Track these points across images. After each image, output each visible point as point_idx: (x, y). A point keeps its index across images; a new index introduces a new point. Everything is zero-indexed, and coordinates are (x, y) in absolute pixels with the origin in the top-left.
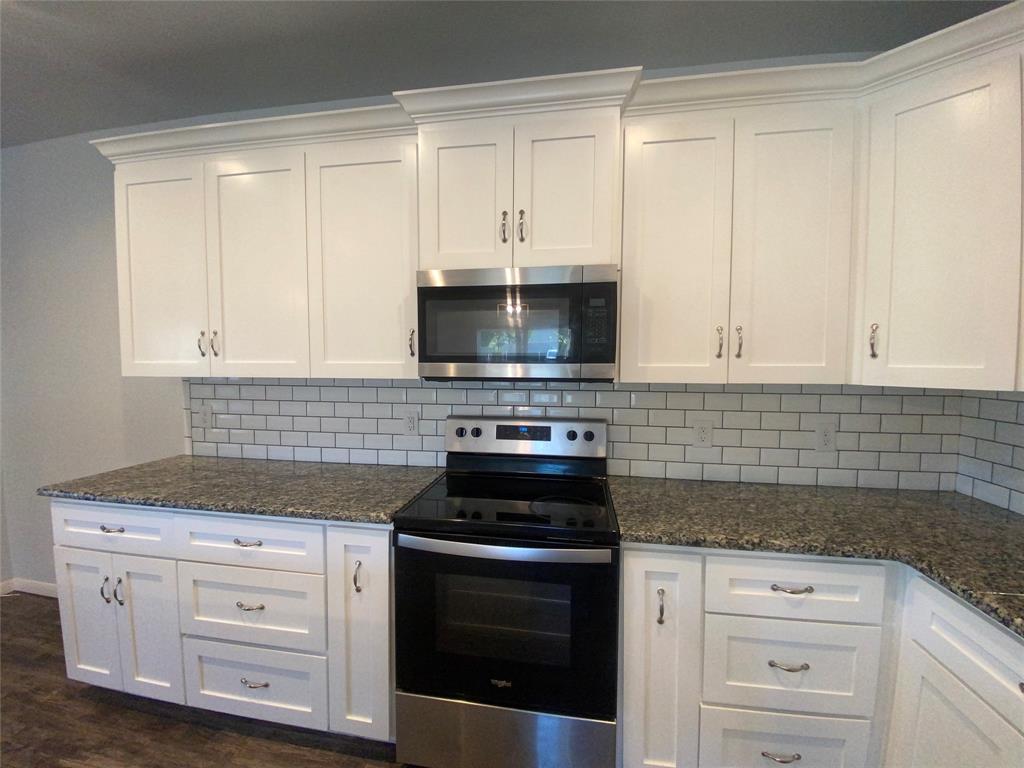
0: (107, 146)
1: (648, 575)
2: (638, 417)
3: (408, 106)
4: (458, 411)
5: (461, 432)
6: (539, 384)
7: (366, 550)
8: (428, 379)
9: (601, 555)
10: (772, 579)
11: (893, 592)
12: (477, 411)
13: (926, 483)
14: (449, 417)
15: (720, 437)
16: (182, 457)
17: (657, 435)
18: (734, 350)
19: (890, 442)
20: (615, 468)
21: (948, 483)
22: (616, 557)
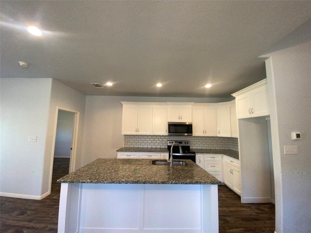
0: (122, 102)
1: (199, 157)
2: (193, 140)
3: (168, 103)
5: (170, 143)
7: (166, 156)
9: (194, 155)
10: (211, 156)
11: (222, 157)
13: (228, 149)
15: (204, 143)
16: (123, 147)
17: (196, 143)
18: (205, 132)
19: (223, 144)
20: (191, 148)
21: (230, 149)
22: (195, 155)
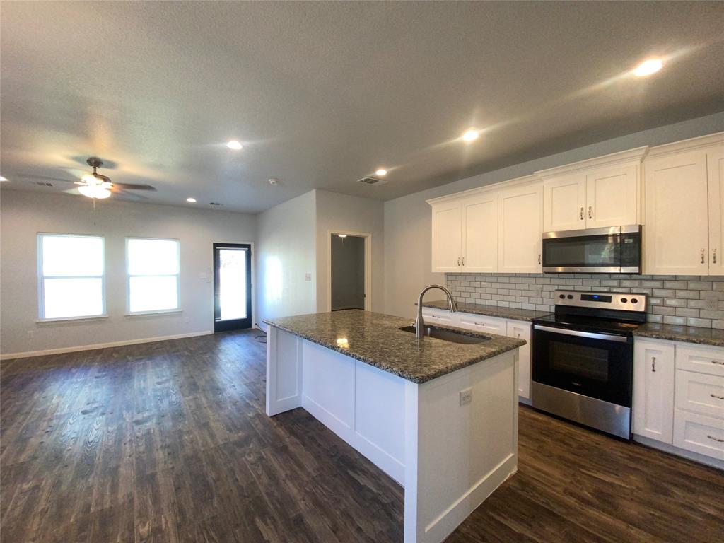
1: (648, 350)
3: (539, 176)
4: (561, 287)
5: (562, 297)
6: (607, 276)
7: (522, 330)
8: (546, 273)
10: (712, 357)
12: (572, 288)
14: (556, 290)
18: (712, 260)
22: (633, 341)
